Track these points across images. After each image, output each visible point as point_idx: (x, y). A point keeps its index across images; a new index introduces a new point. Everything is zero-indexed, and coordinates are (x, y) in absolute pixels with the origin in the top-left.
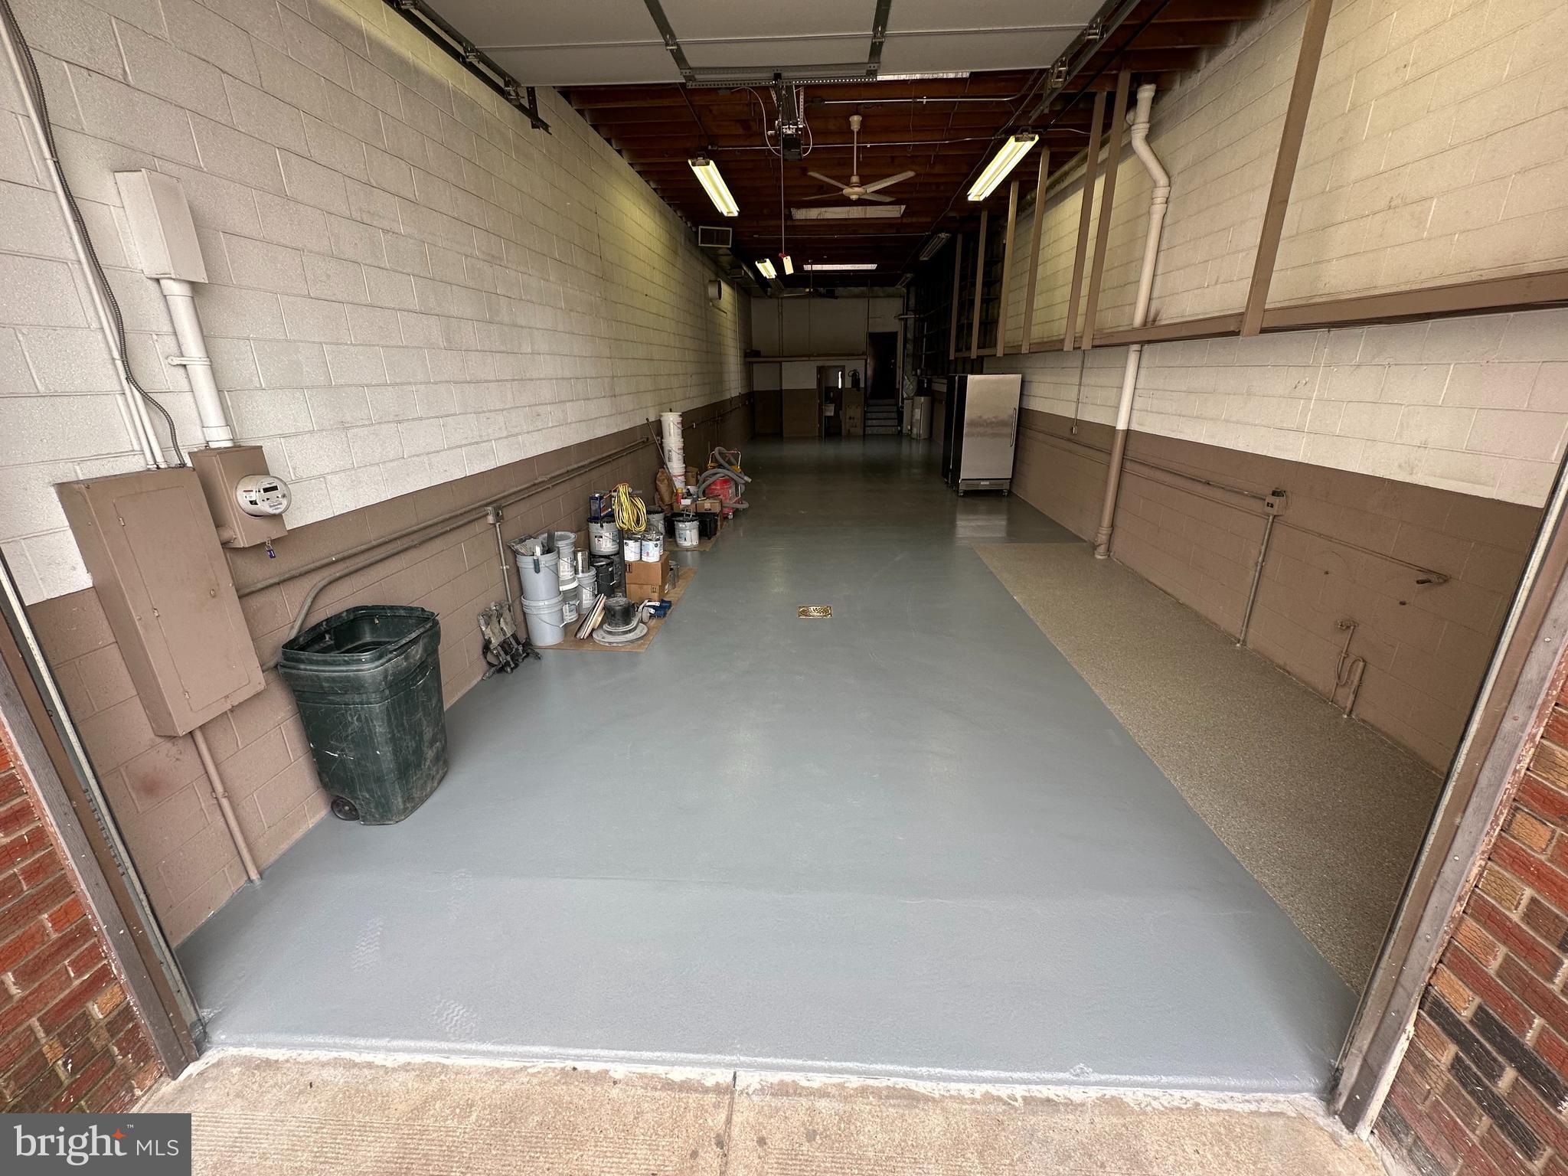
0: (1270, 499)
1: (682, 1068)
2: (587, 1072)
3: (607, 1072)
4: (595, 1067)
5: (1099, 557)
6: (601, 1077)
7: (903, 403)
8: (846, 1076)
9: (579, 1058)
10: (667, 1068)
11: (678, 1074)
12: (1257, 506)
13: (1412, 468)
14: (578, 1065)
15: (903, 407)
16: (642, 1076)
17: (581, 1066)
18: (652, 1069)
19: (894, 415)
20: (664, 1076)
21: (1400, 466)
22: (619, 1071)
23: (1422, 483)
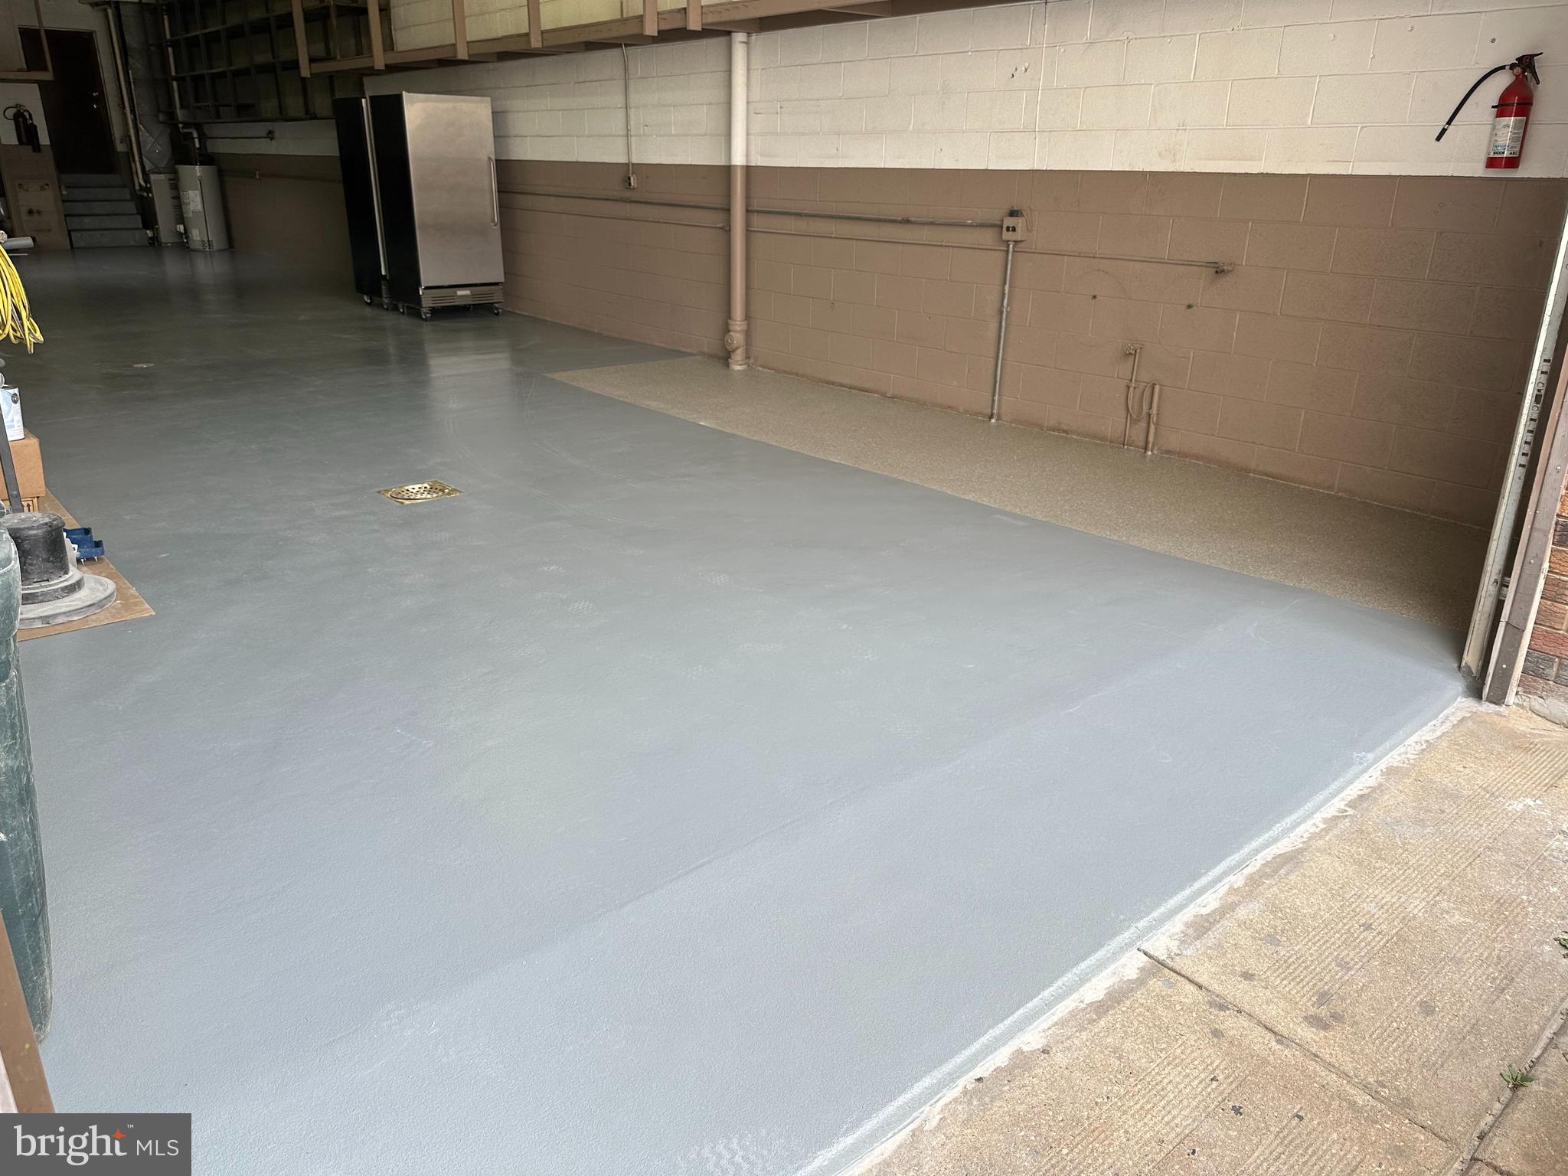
0: (1009, 222)
1: (1088, 985)
2: (998, 1070)
3: (1020, 1052)
4: (1001, 1057)
5: (738, 368)
6: (1022, 1062)
7: (147, 180)
8: (1225, 881)
9: (975, 1061)
10: (1075, 996)
11: (1095, 991)
12: (988, 237)
13: (1174, 155)
14: (978, 1072)
15: (149, 190)
16: (1062, 1023)
17: (984, 1070)
18: (1062, 1010)
19: (131, 207)
20: (1083, 1006)
21: (1160, 155)
22: (1031, 1039)
23: (1188, 169)
